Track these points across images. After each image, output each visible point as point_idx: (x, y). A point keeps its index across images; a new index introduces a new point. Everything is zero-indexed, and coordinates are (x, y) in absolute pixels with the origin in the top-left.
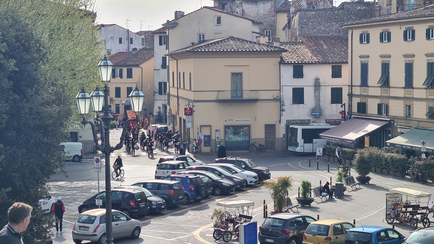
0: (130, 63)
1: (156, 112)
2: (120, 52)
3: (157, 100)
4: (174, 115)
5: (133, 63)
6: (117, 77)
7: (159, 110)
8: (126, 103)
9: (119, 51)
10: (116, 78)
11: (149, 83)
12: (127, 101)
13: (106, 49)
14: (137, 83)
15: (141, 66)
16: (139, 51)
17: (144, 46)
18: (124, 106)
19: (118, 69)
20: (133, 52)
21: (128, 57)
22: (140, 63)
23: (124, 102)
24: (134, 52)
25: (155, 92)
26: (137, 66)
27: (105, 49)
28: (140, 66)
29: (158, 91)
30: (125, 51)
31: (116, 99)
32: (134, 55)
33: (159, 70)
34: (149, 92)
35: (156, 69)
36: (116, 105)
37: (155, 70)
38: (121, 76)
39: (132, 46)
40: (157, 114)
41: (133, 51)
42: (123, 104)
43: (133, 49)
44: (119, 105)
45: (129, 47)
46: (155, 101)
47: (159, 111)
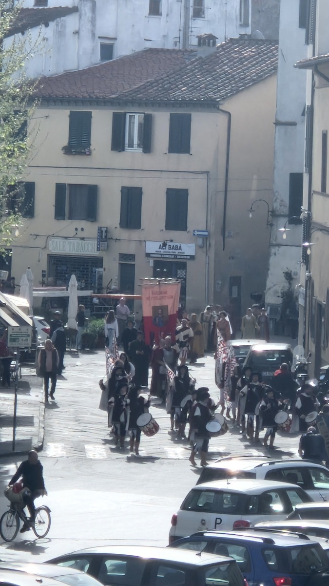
0: (182, 92)
1: (276, 292)
2: (151, 51)
3: (279, 245)
4: (320, 305)
5: (195, 95)
6: (131, 145)
7: (287, 285)
8: (162, 251)
9: (149, 45)
10: (128, 150)
11: (255, 177)
12: (165, 245)
13: (98, 34)
14: (207, 173)
15: (226, 106)
16: (222, 46)
17: (248, 31)
18: (152, 264)
19: (137, 116)
20: (200, 49)
21: (177, 68)
22: (223, 93)
23: (153, 247)
24: (204, 52)
25: (274, 214)
26: (212, 105)
27: (93, 35)
28: (221, 107)
29: (286, 210)
30: (170, 46)
31: (124, 234)
32: (202, 62)
33: (294, 124)
34: (251, 210)
35: (282, 119)
36: (123, 256)
37: (277, 123)
38: (147, 145)
39: (200, 28)
40: (280, 301)
41: (200, 44)
42: (148, 255)
43: (200, 38)
44: (132, 257)
45: (186, 30)
46: (273, 250)
47: (286, 289)
